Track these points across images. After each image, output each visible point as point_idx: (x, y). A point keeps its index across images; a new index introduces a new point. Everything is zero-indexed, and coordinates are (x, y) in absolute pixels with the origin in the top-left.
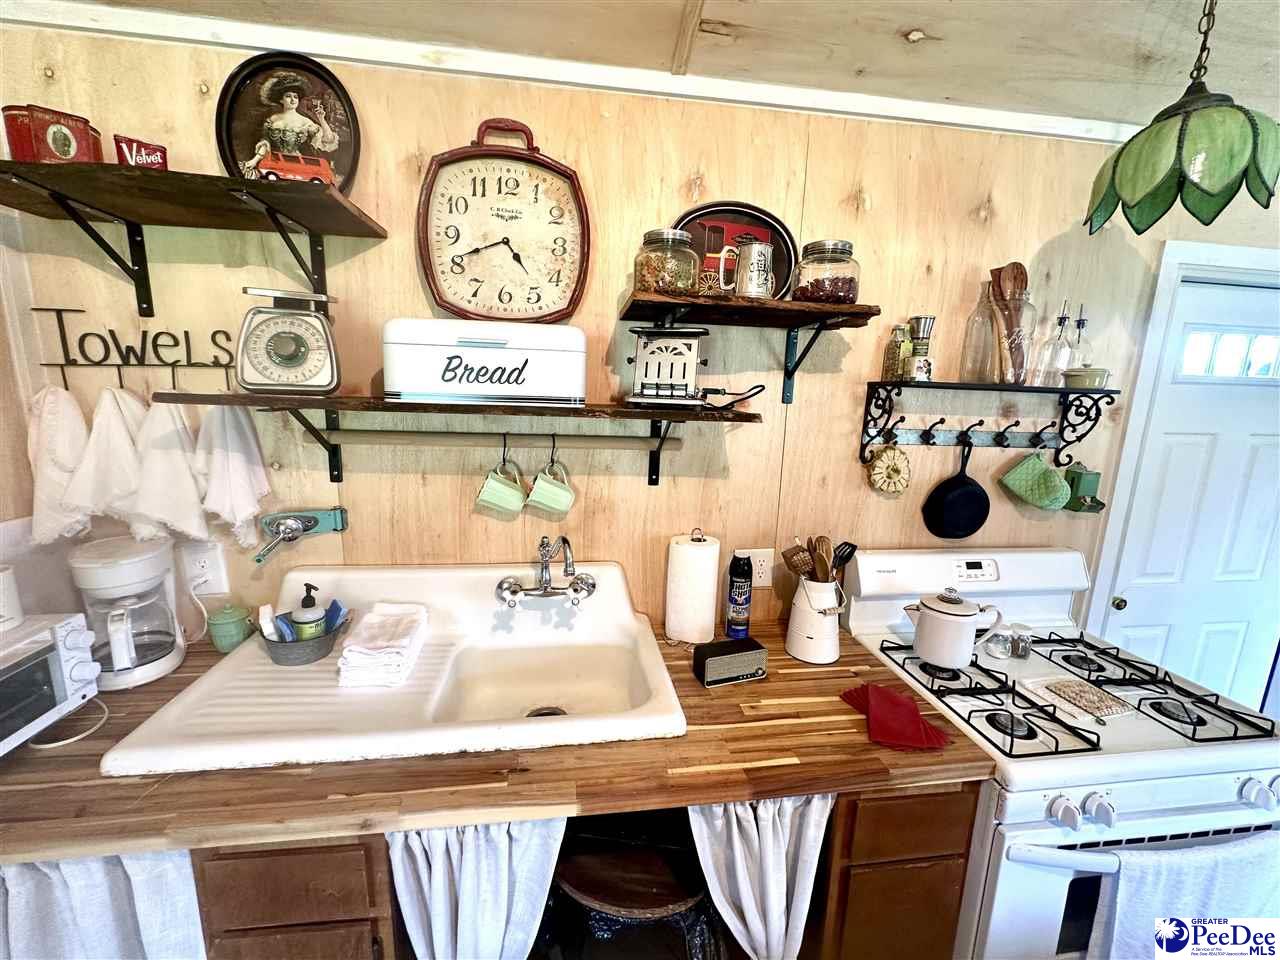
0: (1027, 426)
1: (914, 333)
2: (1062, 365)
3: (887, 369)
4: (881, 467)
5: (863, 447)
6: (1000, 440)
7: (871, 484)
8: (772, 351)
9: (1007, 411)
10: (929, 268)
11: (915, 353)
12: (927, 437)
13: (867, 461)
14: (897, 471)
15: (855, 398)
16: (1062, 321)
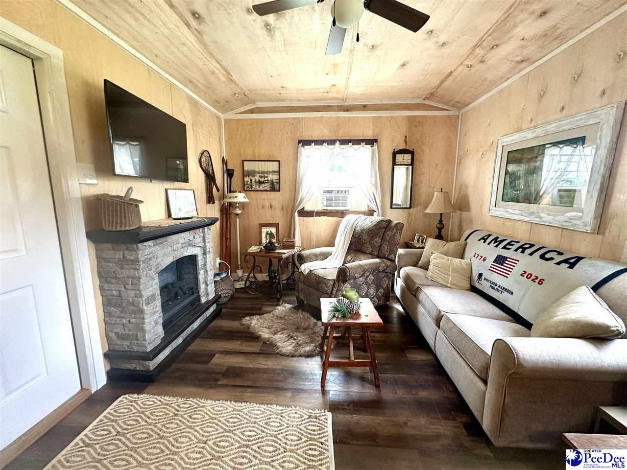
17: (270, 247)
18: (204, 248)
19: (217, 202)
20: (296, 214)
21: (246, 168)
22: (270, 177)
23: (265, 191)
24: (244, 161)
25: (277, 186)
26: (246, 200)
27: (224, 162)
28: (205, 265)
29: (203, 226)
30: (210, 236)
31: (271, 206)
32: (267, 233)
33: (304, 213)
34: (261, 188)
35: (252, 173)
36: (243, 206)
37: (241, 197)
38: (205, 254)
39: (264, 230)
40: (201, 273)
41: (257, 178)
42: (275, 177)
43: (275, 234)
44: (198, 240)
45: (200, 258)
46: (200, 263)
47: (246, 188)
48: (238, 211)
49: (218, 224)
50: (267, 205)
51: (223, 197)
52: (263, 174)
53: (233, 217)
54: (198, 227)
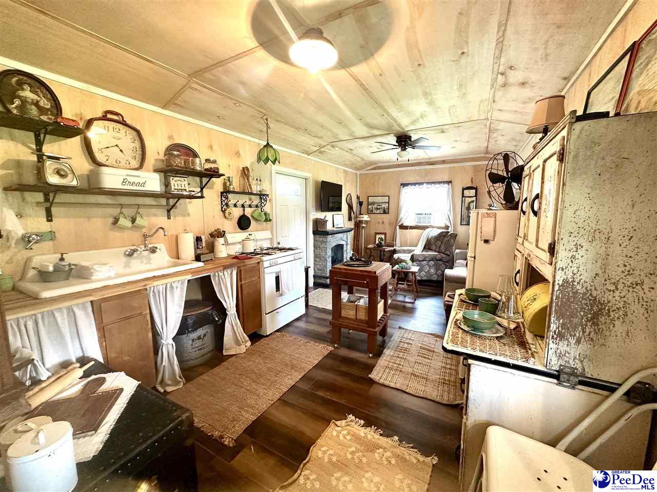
0: (255, 203)
1: (229, 180)
2: (259, 189)
3: (224, 189)
4: (227, 212)
5: (222, 208)
6: (250, 206)
7: (225, 217)
8: (196, 183)
9: (250, 200)
10: (229, 166)
11: (230, 185)
12: (235, 206)
13: (224, 212)
14: (231, 213)
15: (218, 195)
16: (257, 179)
17: (380, 245)
18: (347, 242)
19: (353, 220)
20: (398, 227)
21: (370, 201)
22: (383, 205)
23: (380, 213)
24: (368, 197)
25: (387, 211)
26: (369, 219)
27: (358, 198)
28: (347, 250)
29: (347, 232)
30: (350, 237)
31: (383, 223)
32: (379, 238)
33: (403, 227)
34: (378, 212)
35: (373, 203)
36: (367, 222)
37: (365, 218)
38: (347, 245)
39: (378, 236)
40: (345, 253)
41: (376, 206)
42: (386, 206)
43: (384, 239)
44: (345, 238)
45: (345, 246)
46: (345, 249)
47: (370, 212)
48: (364, 225)
49: (353, 231)
50: (381, 222)
51: (356, 217)
52: (379, 204)
53: (361, 228)
54: (345, 232)
